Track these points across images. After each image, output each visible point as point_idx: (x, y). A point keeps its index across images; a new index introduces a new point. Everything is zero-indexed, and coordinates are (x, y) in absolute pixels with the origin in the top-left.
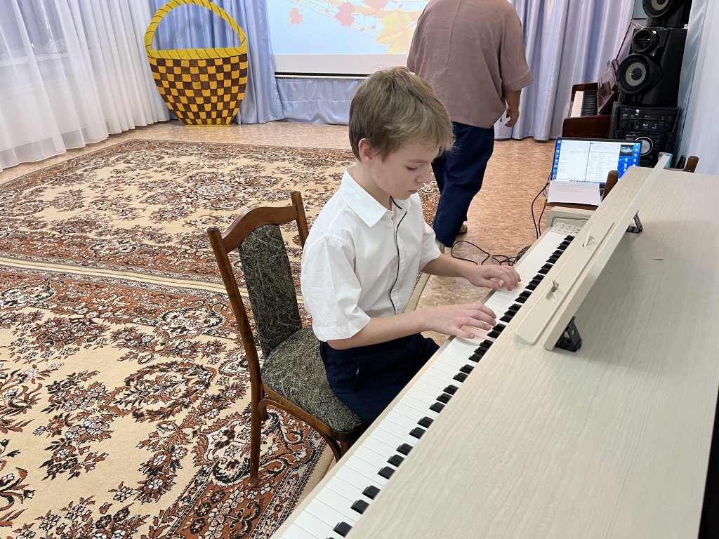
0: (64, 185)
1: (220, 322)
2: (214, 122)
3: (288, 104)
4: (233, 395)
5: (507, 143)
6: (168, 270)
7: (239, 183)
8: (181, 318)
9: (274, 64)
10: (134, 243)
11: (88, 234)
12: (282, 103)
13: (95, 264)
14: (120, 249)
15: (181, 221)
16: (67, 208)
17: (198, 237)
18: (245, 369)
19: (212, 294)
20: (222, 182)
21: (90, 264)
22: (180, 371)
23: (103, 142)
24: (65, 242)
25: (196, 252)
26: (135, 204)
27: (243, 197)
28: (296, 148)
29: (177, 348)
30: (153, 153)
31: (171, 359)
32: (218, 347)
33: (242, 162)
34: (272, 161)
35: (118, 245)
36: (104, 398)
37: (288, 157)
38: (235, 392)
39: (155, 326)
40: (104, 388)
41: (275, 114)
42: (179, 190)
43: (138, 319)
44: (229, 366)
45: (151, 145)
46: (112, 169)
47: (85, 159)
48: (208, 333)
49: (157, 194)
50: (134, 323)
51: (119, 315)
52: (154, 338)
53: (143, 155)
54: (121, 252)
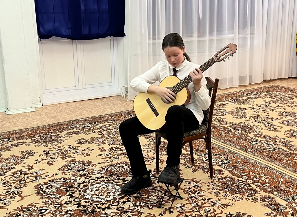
0: (236, 104)
10: (275, 146)
11: (249, 134)
13: (252, 152)
14: (267, 148)
16: (238, 117)
21: (250, 151)
23: (259, 84)
24: (236, 135)
26: (275, 123)
30: (287, 95)
35: (265, 145)
39: (287, 201)
43: (277, 193)
45: (286, 90)
46: (263, 100)
47: (248, 92)
49: (289, 120)
50: (275, 195)
51: (265, 187)
52: (286, 209)
53: (281, 95)
54: (267, 150)
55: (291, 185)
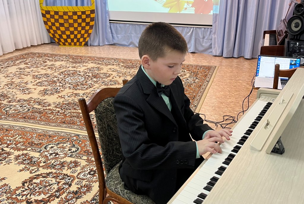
1: (78, 150)
2: (75, 44)
3: (116, 36)
4: (85, 190)
5: (230, 59)
6: (48, 121)
7: (89, 76)
8: (55, 148)
9: (109, 15)
10: (29, 107)
11: (2, 102)
12: (112, 35)
13: (6, 118)
14: (21, 110)
15: (56, 95)
17: (66, 104)
18: (92, 176)
19: (73, 135)
20: (79, 75)
21: (3, 118)
22: (54, 177)
23: (12, 53)
25: (64, 112)
26: (30, 86)
27: (91, 84)
28: (120, 59)
29: (53, 164)
30: (41, 60)
31: (49, 171)
32: (76, 164)
33: (91, 65)
34: (107, 65)
35: (19, 108)
36: (9, 192)
37: (116, 63)
38: (86, 189)
39: (40, 152)
40: (10, 187)
41: (108, 42)
42: (55, 79)
43: (30, 148)
44: (82, 174)
45: (40, 55)
46: (17, 67)
47: (2, 61)
48: (71, 156)
49: (42, 81)
50: (28, 151)
51: (19, 146)
52: (39, 159)
53: (35, 60)
54: (21, 112)
55: (44, 137)
